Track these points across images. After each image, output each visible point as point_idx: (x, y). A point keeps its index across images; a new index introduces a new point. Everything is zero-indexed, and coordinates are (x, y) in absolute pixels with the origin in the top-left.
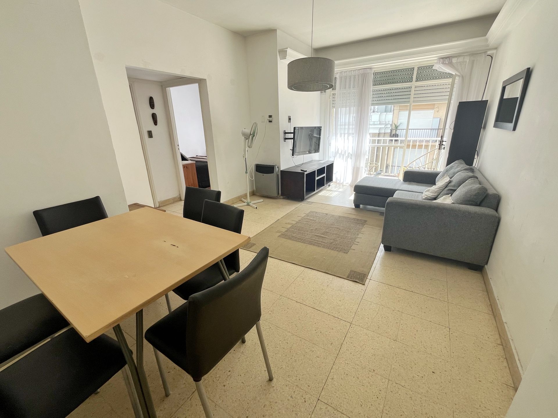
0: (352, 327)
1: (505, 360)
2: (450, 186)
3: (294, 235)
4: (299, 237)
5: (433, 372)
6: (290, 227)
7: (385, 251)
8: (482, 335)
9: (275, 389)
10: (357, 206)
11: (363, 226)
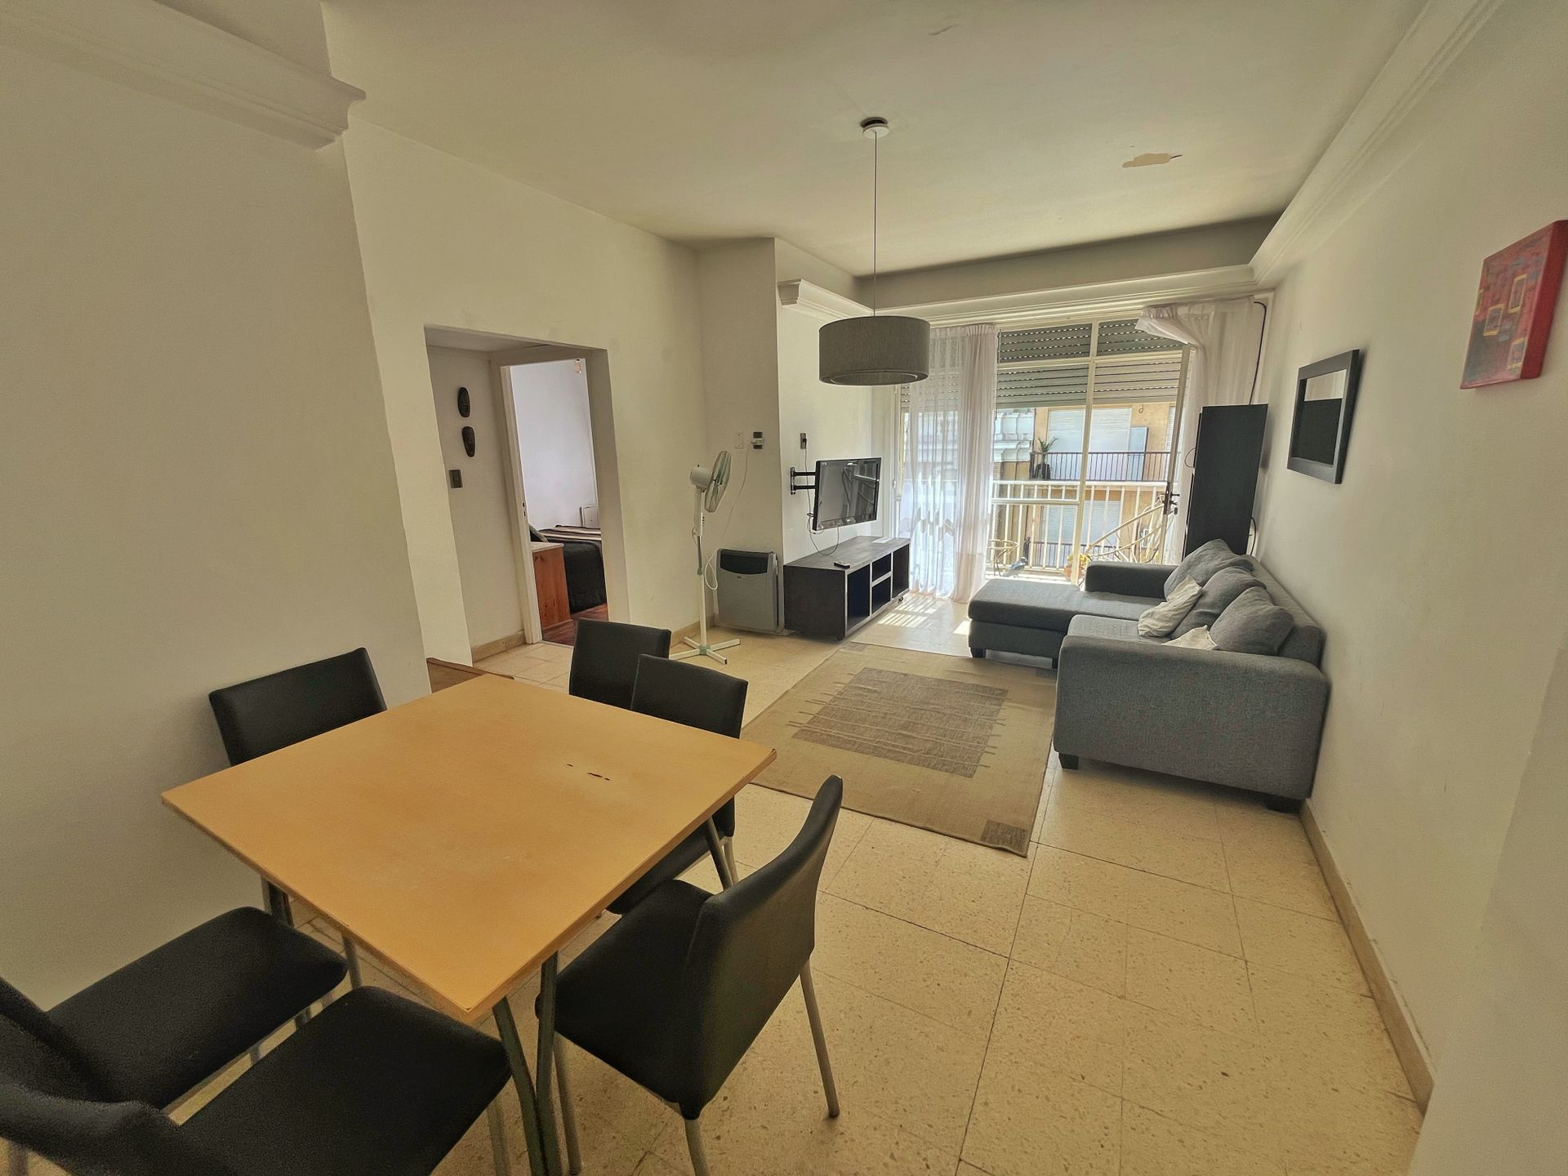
0: (1014, 968)
1: (1385, 1034)
2: (1204, 605)
3: (834, 732)
4: (846, 738)
5: (1224, 1074)
6: (820, 712)
7: (1063, 767)
8: (1323, 975)
9: (847, 1139)
10: (978, 653)
11: (1000, 705)
